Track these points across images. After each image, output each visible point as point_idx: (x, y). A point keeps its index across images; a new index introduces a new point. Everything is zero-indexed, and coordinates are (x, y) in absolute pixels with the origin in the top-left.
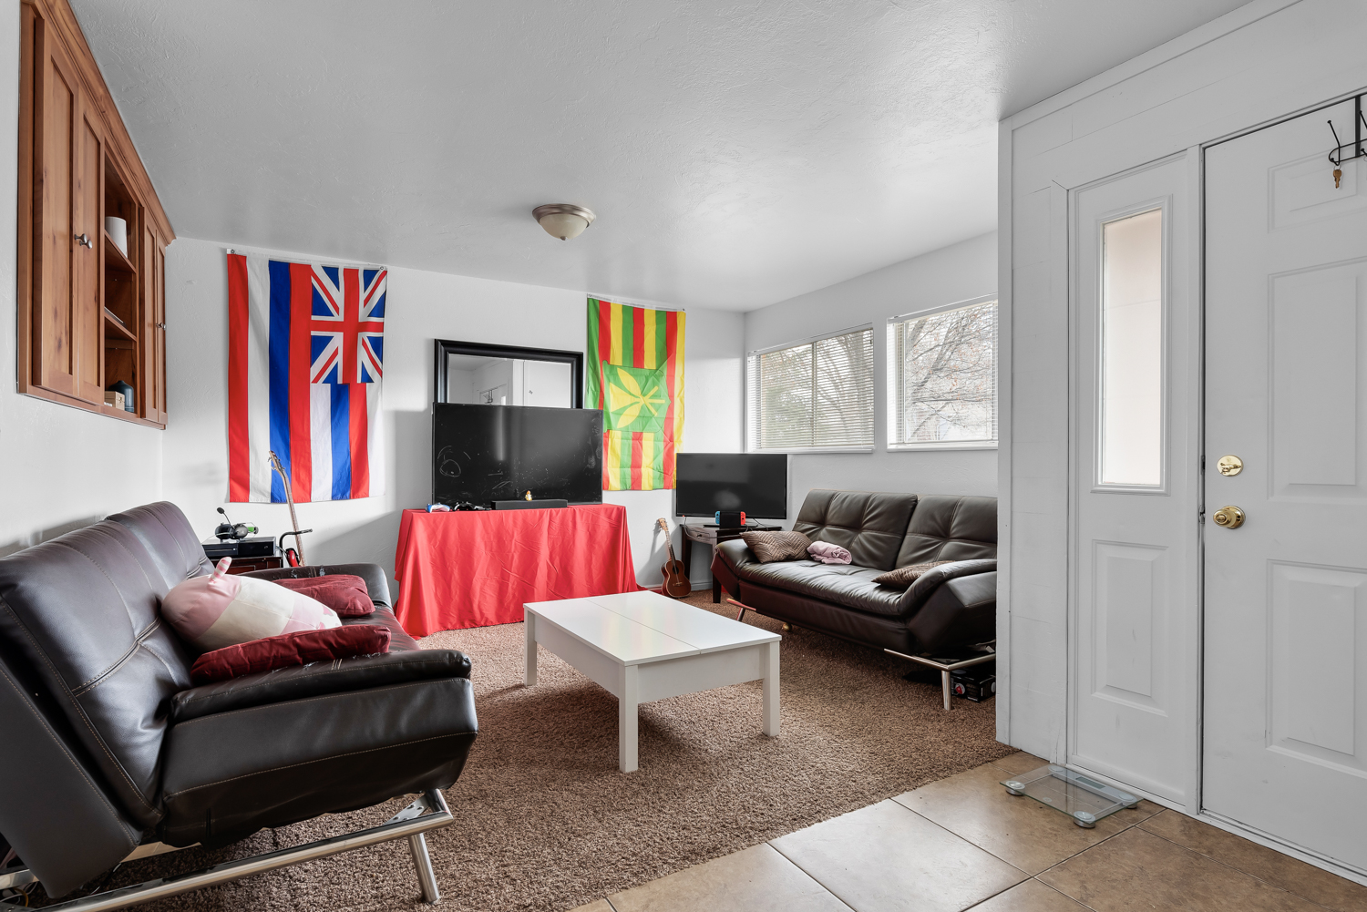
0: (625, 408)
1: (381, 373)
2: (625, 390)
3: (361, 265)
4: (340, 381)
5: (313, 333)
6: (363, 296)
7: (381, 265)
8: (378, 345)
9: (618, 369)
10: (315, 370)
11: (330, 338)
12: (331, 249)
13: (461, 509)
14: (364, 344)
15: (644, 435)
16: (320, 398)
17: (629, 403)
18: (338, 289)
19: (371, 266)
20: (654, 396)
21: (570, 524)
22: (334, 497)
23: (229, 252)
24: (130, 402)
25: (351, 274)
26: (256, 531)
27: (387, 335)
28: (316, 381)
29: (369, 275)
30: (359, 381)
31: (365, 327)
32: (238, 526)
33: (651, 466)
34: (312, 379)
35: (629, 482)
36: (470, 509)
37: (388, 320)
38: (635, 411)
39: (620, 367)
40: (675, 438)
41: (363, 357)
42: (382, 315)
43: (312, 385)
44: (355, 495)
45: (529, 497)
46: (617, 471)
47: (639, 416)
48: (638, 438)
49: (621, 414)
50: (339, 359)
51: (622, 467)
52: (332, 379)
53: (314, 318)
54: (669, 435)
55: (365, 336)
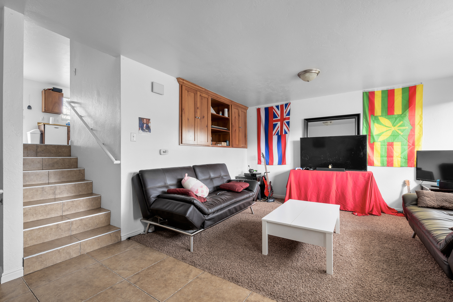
0: (383, 133)
1: (289, 130)
2: (383, 125)
3: (284, 103)
4: (279, 134)
5: (274, 123)
6: (285, 111)
7: (289, 102)
8: (288, 123)
9: (379, 117)
10: (274, 132)
11: (277, 124)
12: (277, 101)
13: (305, 169)
14: (285, 124)
15: (395, 143)
16: (275, 139)
17: (385, 130)
18: (279, 110)
19: (286, 102)
20: (400, 126)
21: (345, 178)
22: (278, 164)
23: (257, 108)
24: (228, 144)
25: (282, 106)
26: (256, 171)
27: (291, 120)
28: (274, 135)
29: (286, 105)
30: (284, 134)
31: (285, 119)
32: (252, 170)
33: (400, 156)
34: (273, 135)
35: (386, 163)
36: (308, 169)
37: (291, 116)
38: (389, 133)
39: (380, 116)
40: (416, 144)
41: (285, 127)
42: (289, 115)
43: (273, 136)
44: (283, 164)
45: (330, 167)
46: (379, 159)
47: (391, 135)
48: (390, 145)
49: (380, 135)
50: (279, 129)
51: (382, 157)
52: (278, 134)
53: (274, 119)
54: (411, 142)
55: (285, 122)
